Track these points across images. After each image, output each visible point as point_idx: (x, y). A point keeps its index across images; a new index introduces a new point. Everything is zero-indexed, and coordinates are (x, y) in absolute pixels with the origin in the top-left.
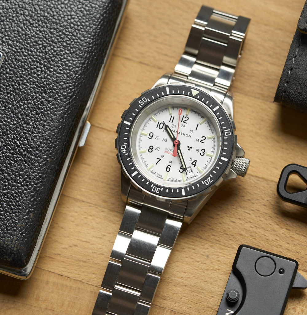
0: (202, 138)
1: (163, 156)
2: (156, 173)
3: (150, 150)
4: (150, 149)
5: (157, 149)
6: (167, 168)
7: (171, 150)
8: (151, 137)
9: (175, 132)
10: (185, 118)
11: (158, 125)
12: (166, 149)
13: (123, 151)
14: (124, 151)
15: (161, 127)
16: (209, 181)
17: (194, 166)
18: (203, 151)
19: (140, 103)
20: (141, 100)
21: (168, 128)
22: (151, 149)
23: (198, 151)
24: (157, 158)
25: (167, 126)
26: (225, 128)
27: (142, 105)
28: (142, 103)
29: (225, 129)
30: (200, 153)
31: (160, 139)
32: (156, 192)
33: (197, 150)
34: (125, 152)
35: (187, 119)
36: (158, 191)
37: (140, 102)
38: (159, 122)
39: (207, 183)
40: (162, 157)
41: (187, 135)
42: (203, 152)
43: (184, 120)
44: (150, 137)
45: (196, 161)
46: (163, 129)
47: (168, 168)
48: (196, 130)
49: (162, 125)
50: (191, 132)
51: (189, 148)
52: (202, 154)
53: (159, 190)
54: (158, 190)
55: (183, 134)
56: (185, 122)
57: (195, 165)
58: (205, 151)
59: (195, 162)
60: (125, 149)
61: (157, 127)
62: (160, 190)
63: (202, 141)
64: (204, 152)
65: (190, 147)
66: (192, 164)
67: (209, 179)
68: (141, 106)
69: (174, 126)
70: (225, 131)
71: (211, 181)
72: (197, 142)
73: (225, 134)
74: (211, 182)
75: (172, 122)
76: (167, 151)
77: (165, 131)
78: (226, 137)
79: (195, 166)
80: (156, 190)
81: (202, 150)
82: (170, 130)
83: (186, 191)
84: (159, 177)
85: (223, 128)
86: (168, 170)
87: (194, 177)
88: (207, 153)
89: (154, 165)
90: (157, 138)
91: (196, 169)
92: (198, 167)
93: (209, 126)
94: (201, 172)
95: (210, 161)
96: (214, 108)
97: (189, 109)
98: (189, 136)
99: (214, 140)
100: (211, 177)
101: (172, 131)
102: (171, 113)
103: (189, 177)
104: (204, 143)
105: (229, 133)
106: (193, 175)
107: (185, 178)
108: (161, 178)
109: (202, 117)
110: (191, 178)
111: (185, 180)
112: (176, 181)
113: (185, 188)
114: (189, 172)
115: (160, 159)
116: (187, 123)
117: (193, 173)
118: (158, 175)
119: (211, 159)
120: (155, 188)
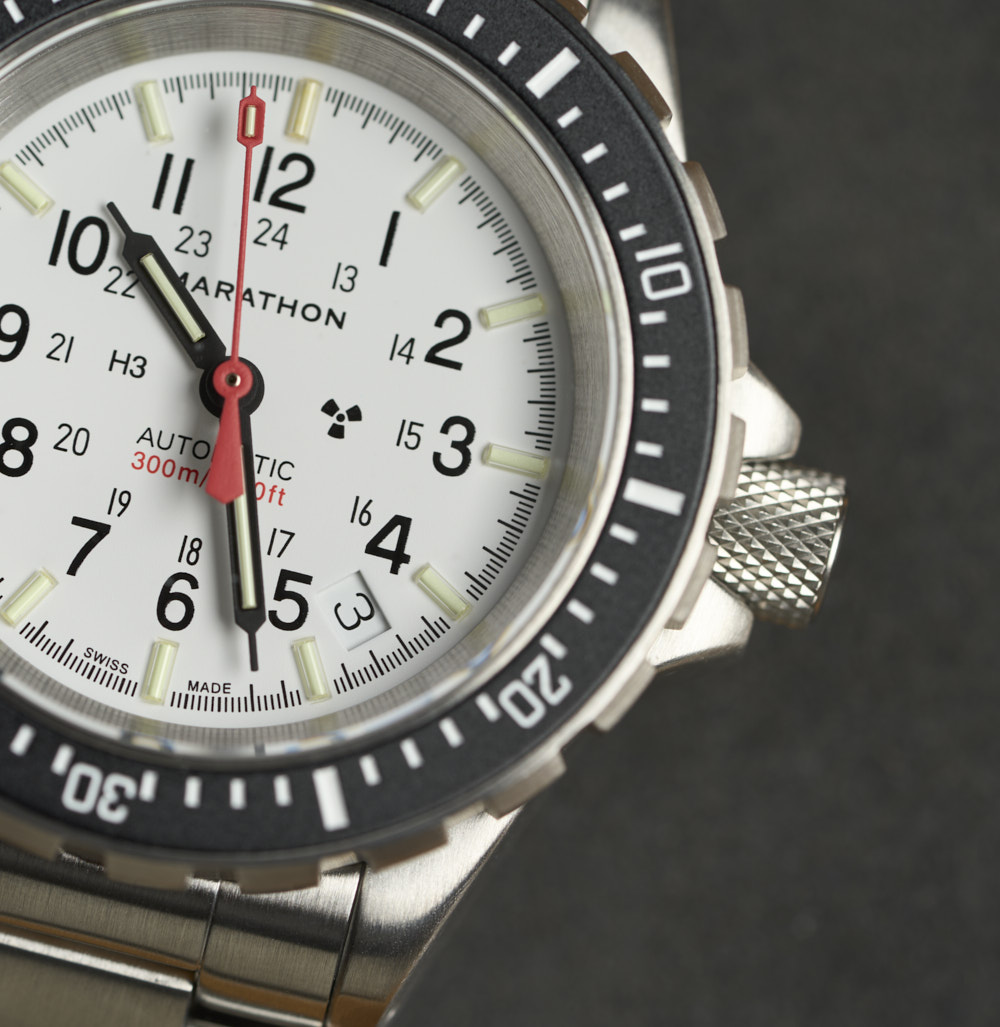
0: (439, 323)
1: (122, 500)
2: (77, 650)
3: (14, 458)
4: (10, 443)
5: (68, 444)
6: (166, 597)
7: (189, 445)
8: (13, 345)
9: (212, 289)
10: (283, 166)
11: (64, 242)
12: (147, 436)
15: (85, 258)
16: (535, 687)
17: (389, 563)
18: (458, 433)
21: (150, 262)
22: (17, 445)
23: (412, 441)
24: (76, 521)
25: (138, 248)
26: (639, 230)
29: (641, 243)
30: (437, 457)
31: (90, 355)
32: (103, 812)
33: (409, 430)
35: (297, 170)
36: (113, 807)
38: (65, 215)
39: (526, 709)
40: (117, 507)
41: (311, 313)
42: (455, 445)
43: (276, 180)
44: (6, 348)
45: (402, 523)
46: (104, 275)
47: (178, 596)
48: (384, 262)
49: (91, 237)
50: (343, 280)
51: (340, 418)
52: (453, 459)
53: (122, 798)
54: (113, 797)
55: (273, 303)
56: (286, 197)
57: (398, 558)
58: (470, 438)
59: (398, 529)
61: (53, 261)
62: (131, 793)
63: (441, 354)
64: (462, 446)
65: (343, 410)
66: (373, 548)
67: (537, 676)
69: (196, 243)
70: (641, 256)
71: (555, 686)
72: (400, 360)
73: (639, 280)
74: (555, 699)
75: (177, 209)
76: (156, 451)
77: (125, 282)
78: (655, 306)
79: (402, 566)
80: (101, 794)
81: (445, 430)
82: (178, 282)
83: (352, 788)
84: (106, 680)
85: (627, 234)
86: (176, 612)
87: (394, 661)
88: (487, 449)
89: (54, 582)
90: (61, 353)
91: (413, 591)
92: (427, 575)
93: (492, 218)
94: (453, 613)
95: (522, 514)
96: (533, 72)
97: (312, 88)
98: (331, 313)
99: (541, 336)
100: (551, 658)
101: (189, 286)
102: (162, 130)
103: (359, 662)
104: (457, 366)
105: (674, 279)
106: (386, 646)
107: (323, 676)
108: (123, 686)
109: (426, 147)
110: (379, 667)
111: (321, 690)
112: (252, 702)
113: (343, 759)
114: (351, 620)
115: (102, 530)
116: (300, 209)
117: (387, 627)
118: (97, 665)
119: (527, 497)
120: (84, 782)
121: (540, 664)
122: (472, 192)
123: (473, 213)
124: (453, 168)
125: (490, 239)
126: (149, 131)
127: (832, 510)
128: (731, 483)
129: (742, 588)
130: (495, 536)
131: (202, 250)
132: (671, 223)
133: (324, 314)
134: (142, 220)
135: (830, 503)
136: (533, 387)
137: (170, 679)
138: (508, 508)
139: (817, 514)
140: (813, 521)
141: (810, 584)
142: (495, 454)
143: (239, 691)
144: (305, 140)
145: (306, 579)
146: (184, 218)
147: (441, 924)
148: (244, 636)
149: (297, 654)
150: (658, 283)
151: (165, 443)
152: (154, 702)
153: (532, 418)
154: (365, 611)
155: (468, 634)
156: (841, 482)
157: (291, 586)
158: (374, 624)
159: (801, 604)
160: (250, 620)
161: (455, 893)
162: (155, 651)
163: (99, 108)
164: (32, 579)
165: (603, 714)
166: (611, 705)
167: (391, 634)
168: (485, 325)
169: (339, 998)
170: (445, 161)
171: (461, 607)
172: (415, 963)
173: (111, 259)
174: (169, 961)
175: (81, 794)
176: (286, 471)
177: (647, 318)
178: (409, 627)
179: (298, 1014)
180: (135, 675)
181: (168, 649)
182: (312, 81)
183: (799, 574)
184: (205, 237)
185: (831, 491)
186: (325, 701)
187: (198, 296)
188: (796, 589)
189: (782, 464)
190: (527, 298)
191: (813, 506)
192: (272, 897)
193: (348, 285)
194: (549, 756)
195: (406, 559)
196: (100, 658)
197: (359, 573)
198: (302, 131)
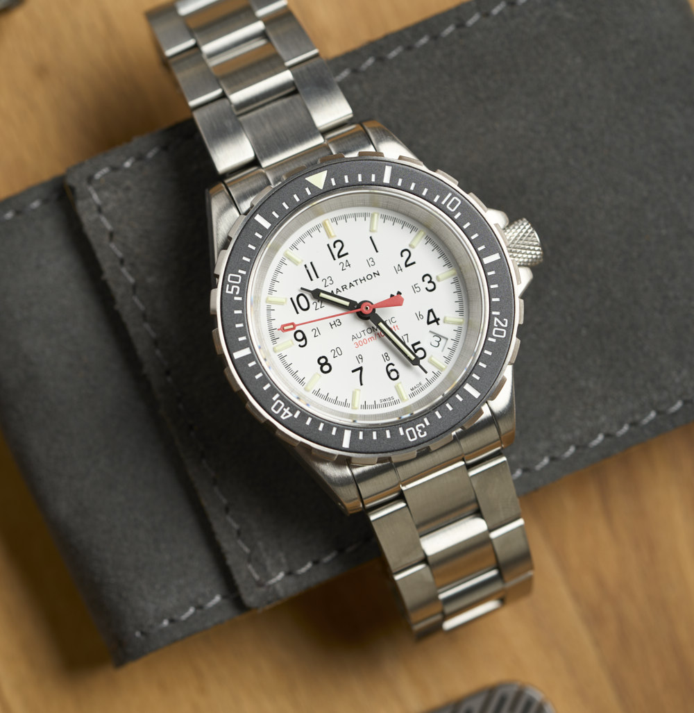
0: (402, 256)
1: (360, 358)
2: (378, 402)
3: (326, 368)
4: (322, 365)
5: (336, 354)
6: (389, 373)
7: (365, 332)
8: (304, 340)
9: (341, 289)
10: (335, 247)
11: (296, 305)
12: (354, 338)
13: (284, 414)
14: (287, 414)
15: (305, 306)
16: (499, 326)
17: (435, 323)
18: (427, 279)
19: (232, 292)
20: (228, 285)
21: (322, 295)
22: (324, 365)
23: (418, 289)
24: (353, 371)
25: (316, 294)
26: (438, 197)
27: (237, 293)
28: (235, 290)
29: (441, 200)
30: (427, 289)
32: (421, 436)
33: (415, 288)
34: (289, 413)
35: (339, 245)
36: (422, 434)
37: (230, 290)
38: (291, 299)
39: (501, 333)
40: (360, 360)
42: (429, 282)
43: (335, 252)
44: (303, 343)
45: (431, 311)
46: (312, 307)
47: (392, 370)
48: (377, 251)
50: (371, 263)
52: (431, 286)
53: (422, 429)
54: (420, 431)
55: (358, 282)
56: (341, 254)
57: (437, 320)
58: (431, 278)
59: (431, 313)
60: (286, 407)
61: (298, 313)
62: (424, 426)
63: (408, 263)
64: (431, 282)
66: (429, 323)
67: (497, 323)
68: (238, 296)
69: (329, 282)
70: (443, 203)
71: (504, 323)
72: (400, 272)
73: (447, 209)
74: (506, 326)
75: (318, 277)
76: (359, 339)
77: (319, 304)
78: (456, 212)
79: (439, 322)
80: (417, 432)
81: (423, 281)
82: (332, 294)
83: (475, 385)
84: (390, 404)
85: (436, 200)
86: (394, 375)
87: (455, 346)
88: (437, 277)
89: (360, 390)
90: (317, 333)
91: (446, 325)
92: (447, 319)
93: (404, 224)
94: (460, 323)
95: (458, 287)
96: (383, 178)
97: (327, 222)
98: (374, 273)
99: (429, 240)
100: (497, 316)
101: (335, 293)
102: (299, 261)
103: (447, 353)
104: (414, 263)
105: (455, 202)
106: (450, 344)
107: (441, 362)
108: (395, 403)
109: (365, 215)
110: (453, 350)
111: (444, 367)
112: (429, 382)
113: (467, 379)
114: (436, 344)
115: (361, 369)
116: (347, 254)
117: (447, 339)
118: (386, 402)
119: (456, 281)
120: (410, 432)
121: (496, 319)
122: (385, 218)
123: (389, 222)
124: (376, 215)
125: (398, 226)
126: (296, 263)
127: (529, 228)
128: (506, 241)
129: (522, 264)
130: (456, 297)
131: (331, 282)
132: (443, 190)
133: (373, 275)
134: (312, 286)
135: (527, 227)
136: (436, 254)
137: (406, 392)
138: (453, 288)
139: (527, 232)
140: (527, 235)
141: (538, 250)
142: (440, 277)
143: (424, 382)
144: (335, 236)
145: (419, 343)
146: (321, 278)
147: (514, 401)
148: (417, 367)
149: (431, 362)
150: (452, 206)
151: (359, 336)
152: (406, 400)
153: (442, 262)
154: (438, 339)
155: (468, 326)
156: (524, 219)
157: (416, 347)
158: (443, 341)
159: (539, 257)
160: (416, 362)
161: (512, 390)
162: (397, 388)
163: (279, 267)
164: (354, 394)
165: (520, 321)
166: (520, 317)
167: (449, 340)
168: (413, 247)
169: (502, 437)
170: (373, 215)
171: (462, 320)
172: (515, 414)
173: (311, 301)
174: (455, 460)
175: (412, 437)
176: (394, 320)
177: (456, 217)
178: (453, 335)
179: (486, 452)
180: (396, 398)
181: (400, 385)
182: (325, 220)
183: (534, 250)
184: (330, 278)
185: (525, 224)
186: (447, 368)
187: (339, 294)
188: (530, 254)
189: (508, 227)
190: (418, 234)
191: (524, 231)
192: (477, 422)
193: (373, 263)
194: (515, 341)
195: (439, 319)
196: (385, 400)
197: (430, 331)
198: (333, 235)
